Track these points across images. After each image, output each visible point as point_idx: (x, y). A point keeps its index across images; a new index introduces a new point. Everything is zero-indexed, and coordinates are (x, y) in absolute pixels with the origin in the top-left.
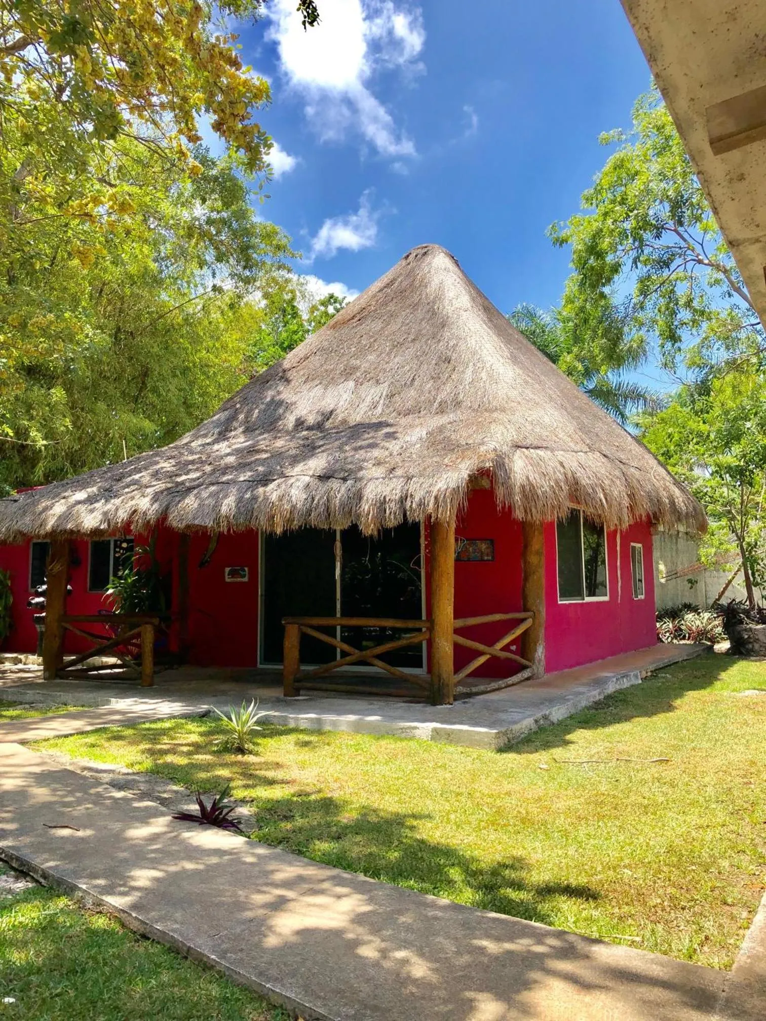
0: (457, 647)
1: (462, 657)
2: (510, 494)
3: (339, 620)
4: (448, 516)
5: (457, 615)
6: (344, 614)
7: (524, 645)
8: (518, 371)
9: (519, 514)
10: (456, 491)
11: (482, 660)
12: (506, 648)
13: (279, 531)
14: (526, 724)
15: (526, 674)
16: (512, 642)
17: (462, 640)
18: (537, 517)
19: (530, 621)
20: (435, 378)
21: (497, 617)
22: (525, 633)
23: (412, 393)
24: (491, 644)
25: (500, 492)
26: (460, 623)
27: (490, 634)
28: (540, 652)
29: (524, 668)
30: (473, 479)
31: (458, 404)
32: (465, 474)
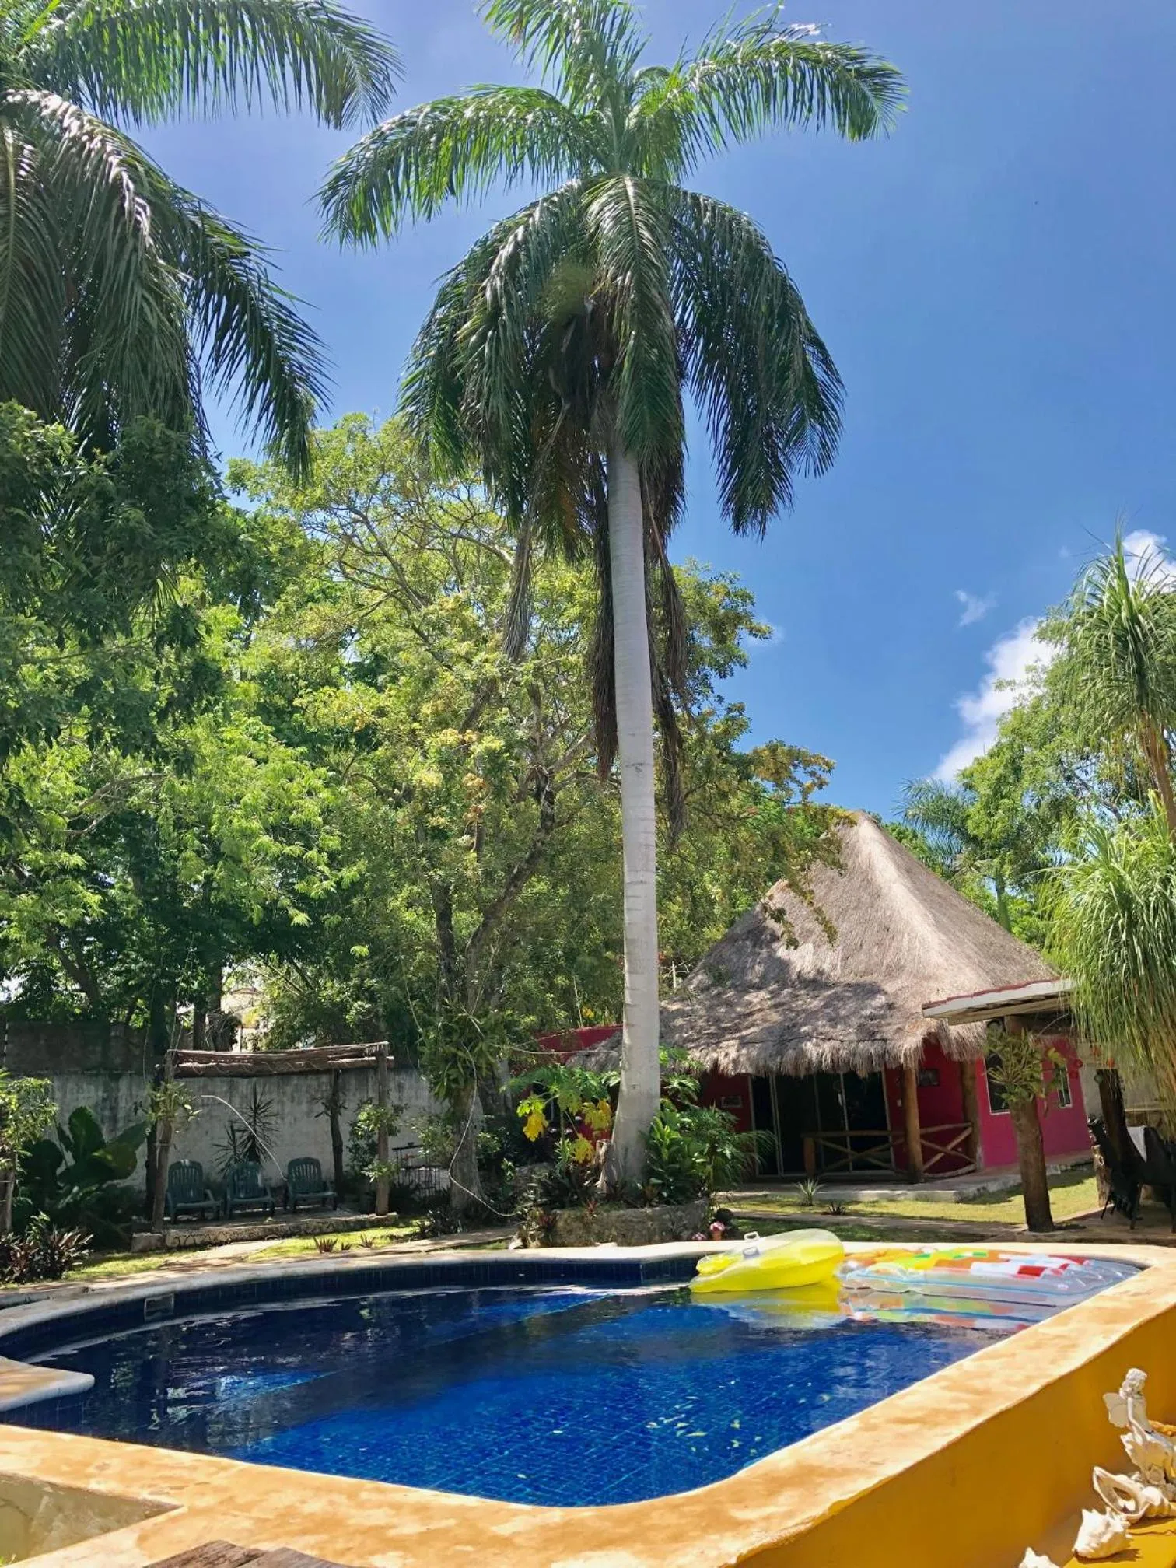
0: (923, 1146)
1: (928, 1154)
2: (949, 1045)
3: (848, 1133)
4: (912, 1065)
5: (921, 1126)
6: (851, 1128)
7: (968, 1145)
8: (943, 937)
9: (956, 1057)
10: (916, 1049)
11: (938, 1157)
12: (955, 1149)
13: (802, 1074)
14: (972, 1190)
15: (971, 1168)
16: (959, 1145)
17: (927, 1144)
18: (967, 1058)
19: (969, 1131)
20: (879, 944)
21: (947, 1127)
22: (967, 1138)
23: (862, 956)
24: (945, 1144)
25: (944, 1043)
26: (924, 1131)
27: (944, 1138)
28: (980, 1151)
29: (970, 1163)
30: (925, 1041)
31: (901, 968)
32: (920, 1038)
